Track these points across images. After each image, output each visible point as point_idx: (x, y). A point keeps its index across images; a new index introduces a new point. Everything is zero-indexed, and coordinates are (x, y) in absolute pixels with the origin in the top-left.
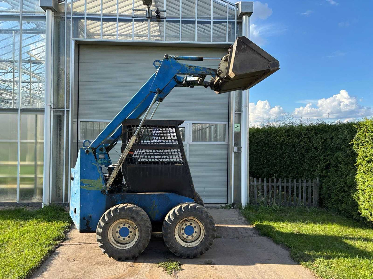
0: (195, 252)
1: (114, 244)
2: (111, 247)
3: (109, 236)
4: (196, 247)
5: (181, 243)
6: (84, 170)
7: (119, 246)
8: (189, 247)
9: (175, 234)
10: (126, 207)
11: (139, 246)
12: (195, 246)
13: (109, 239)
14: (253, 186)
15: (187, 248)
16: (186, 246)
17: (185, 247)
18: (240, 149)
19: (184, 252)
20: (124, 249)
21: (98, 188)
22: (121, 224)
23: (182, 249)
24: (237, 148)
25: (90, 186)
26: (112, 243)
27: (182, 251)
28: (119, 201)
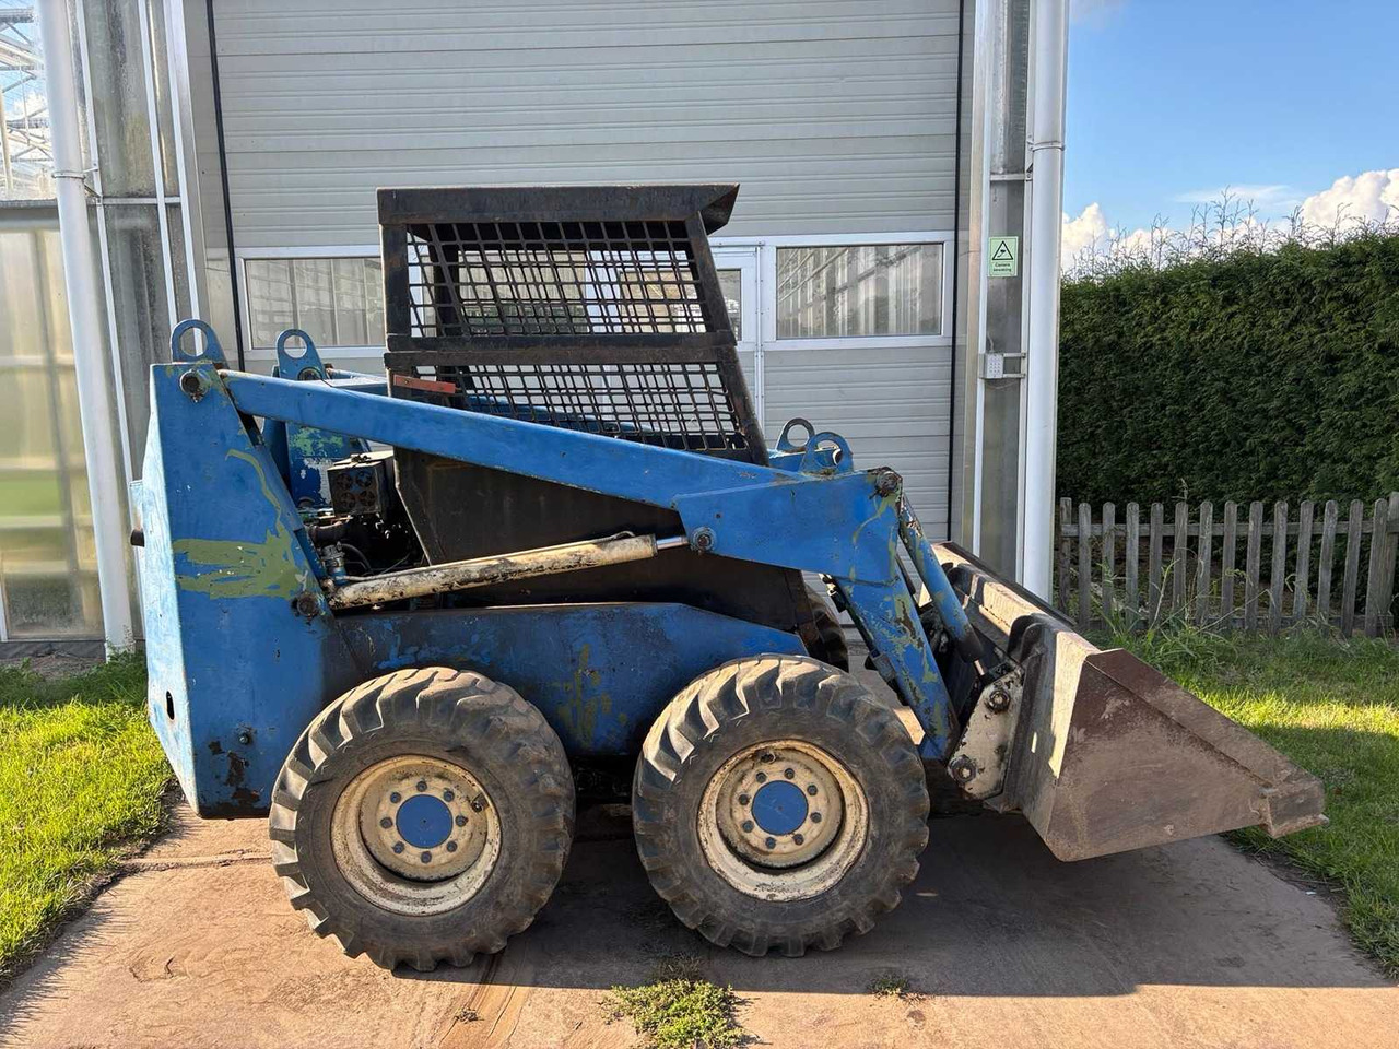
0: (815, 924)
1: (370, 884)
2: (356, 906)
3: (338, 846)
4: (816, 898)
5: (734, 880)
6: (184, 488)
7: (399, 898)
8: (780, 896)
9: (703, 831)
10: (422, 693)
11: (502, 899)
12: (811, 892)
13: (341, 861)
14: (1076, 540)
15: (772, 907)
16: (762, 895)
17: (755, 898)
18: (1013, 365)
19: (751, 927)
20: (423, 915)
21: (276, 587)
22: (405, 782)
23: (744, 910)
24: (1001, 362)
25: (230, 578)
26: (358, 884)
27: (743, 919)
28: (394, 652)
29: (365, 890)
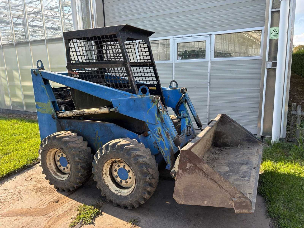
0: (124, 202)
1: (54, 172)
2: (50, 176)
3: (48, 163)
4: (125, 196)
5: (110, 188)
6: (36, 92)
7: (58, 176)
8: (119, 194)
9: (104, 176)
11: (71, 181)
12: (125, 195)
13: (48, 166)
15: (117, 195)
16: (116, 193)
17: (114, 193)
19: (113, 199)
20: (60, 180)
21: (49, 112)
22: (60, 153)
23: (111, 195)
24: (271, 64)
25: (43, 110)
26: (51, 172)
27: (111, 197)
28: (67, 127)
29: (52, 173)
